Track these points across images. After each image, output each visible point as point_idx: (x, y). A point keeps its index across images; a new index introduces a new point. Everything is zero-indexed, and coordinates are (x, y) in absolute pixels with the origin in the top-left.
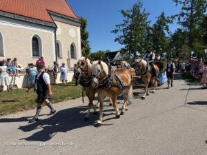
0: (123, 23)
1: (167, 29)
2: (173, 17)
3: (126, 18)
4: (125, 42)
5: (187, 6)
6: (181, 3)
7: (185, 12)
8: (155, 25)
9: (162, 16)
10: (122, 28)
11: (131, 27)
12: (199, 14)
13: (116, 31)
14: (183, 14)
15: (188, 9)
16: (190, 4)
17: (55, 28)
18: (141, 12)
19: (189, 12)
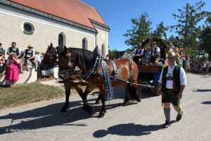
0: (132, 29)
1: (165, 35)
2: (172, 27)
3: (135, 25)
4: (131, 44)
5: (183, 20)
6: (178, 16)
7: (181, 24)
8: (155, 32)
9: (161, 25)
10: (131, 32)
11: (138, 33)
12: (191, 26)
13: (126, 35)
14: (179, 26)
15: (183, 22)
16: (185, 18)
17: (96, 33)
18: (147, 21)
19: (184, 24)
